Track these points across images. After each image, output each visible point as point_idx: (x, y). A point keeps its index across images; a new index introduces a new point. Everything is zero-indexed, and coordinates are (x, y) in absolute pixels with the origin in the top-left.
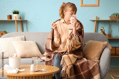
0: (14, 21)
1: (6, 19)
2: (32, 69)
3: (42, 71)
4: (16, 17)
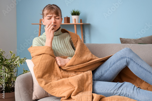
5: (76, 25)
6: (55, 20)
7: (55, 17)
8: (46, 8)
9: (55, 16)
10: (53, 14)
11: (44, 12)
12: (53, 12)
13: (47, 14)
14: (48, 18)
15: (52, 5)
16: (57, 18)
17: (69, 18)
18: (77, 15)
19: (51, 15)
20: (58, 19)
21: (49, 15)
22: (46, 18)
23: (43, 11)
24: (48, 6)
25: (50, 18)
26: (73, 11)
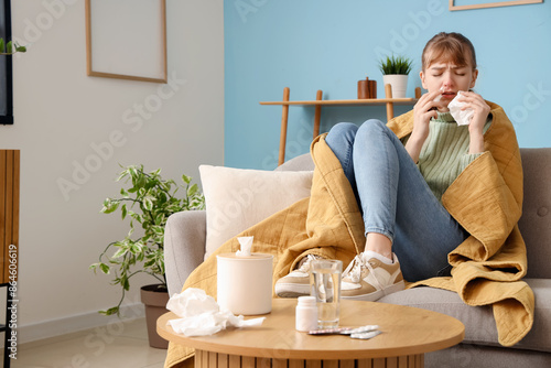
0: (383, 104)
1: (351, 95)
2: (301, 323)
3: (349, 335)
4: (390, 86)
5: (391, 103)
6: (452, 79)
7: (453, 72)
8: (432, 44)
9: (454, 66)
10: (447, 62)
11: (426, 55)
12: (447, 55)
13: (432, 62)
14: (435, 72)
15: (447, 35)
16: (459, 71)
17: (374, 82)
18: (400, 73)
19: (443, 66)
20: (463, 75)
21: (437, 65)
22: (430, 71)
23: (425, 50)
24: (437, 39)
25: (440, 73)
26: (389, 61)
